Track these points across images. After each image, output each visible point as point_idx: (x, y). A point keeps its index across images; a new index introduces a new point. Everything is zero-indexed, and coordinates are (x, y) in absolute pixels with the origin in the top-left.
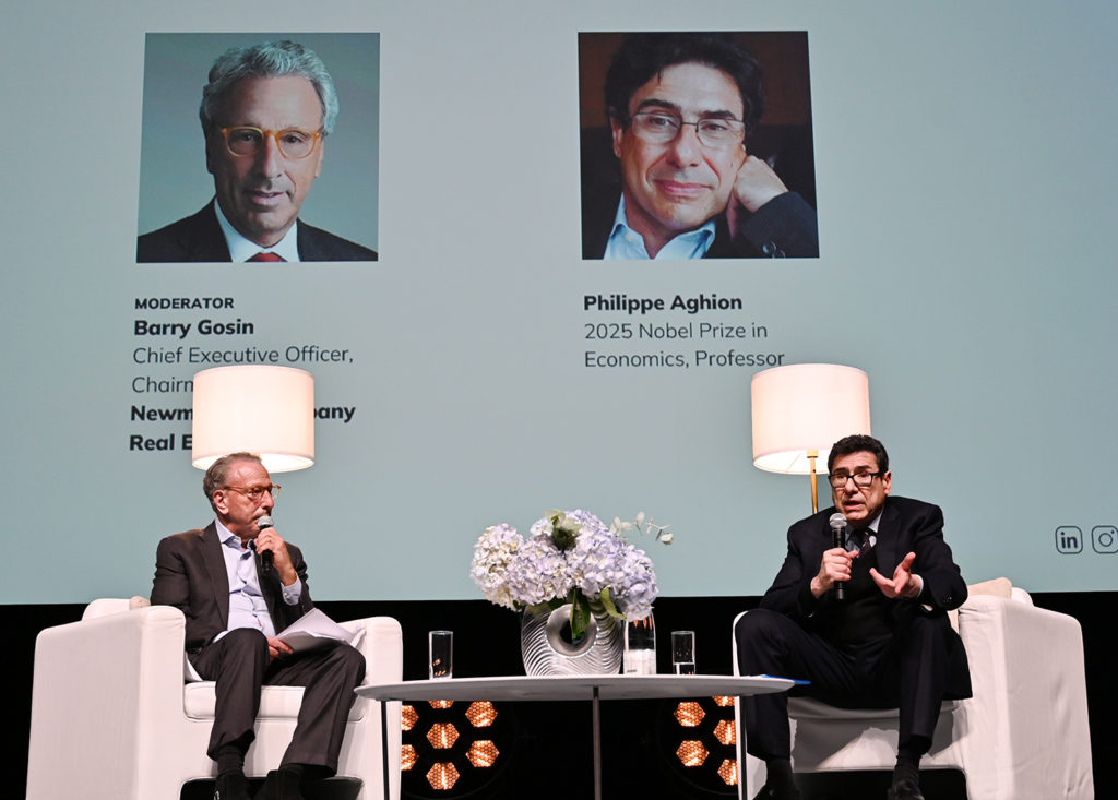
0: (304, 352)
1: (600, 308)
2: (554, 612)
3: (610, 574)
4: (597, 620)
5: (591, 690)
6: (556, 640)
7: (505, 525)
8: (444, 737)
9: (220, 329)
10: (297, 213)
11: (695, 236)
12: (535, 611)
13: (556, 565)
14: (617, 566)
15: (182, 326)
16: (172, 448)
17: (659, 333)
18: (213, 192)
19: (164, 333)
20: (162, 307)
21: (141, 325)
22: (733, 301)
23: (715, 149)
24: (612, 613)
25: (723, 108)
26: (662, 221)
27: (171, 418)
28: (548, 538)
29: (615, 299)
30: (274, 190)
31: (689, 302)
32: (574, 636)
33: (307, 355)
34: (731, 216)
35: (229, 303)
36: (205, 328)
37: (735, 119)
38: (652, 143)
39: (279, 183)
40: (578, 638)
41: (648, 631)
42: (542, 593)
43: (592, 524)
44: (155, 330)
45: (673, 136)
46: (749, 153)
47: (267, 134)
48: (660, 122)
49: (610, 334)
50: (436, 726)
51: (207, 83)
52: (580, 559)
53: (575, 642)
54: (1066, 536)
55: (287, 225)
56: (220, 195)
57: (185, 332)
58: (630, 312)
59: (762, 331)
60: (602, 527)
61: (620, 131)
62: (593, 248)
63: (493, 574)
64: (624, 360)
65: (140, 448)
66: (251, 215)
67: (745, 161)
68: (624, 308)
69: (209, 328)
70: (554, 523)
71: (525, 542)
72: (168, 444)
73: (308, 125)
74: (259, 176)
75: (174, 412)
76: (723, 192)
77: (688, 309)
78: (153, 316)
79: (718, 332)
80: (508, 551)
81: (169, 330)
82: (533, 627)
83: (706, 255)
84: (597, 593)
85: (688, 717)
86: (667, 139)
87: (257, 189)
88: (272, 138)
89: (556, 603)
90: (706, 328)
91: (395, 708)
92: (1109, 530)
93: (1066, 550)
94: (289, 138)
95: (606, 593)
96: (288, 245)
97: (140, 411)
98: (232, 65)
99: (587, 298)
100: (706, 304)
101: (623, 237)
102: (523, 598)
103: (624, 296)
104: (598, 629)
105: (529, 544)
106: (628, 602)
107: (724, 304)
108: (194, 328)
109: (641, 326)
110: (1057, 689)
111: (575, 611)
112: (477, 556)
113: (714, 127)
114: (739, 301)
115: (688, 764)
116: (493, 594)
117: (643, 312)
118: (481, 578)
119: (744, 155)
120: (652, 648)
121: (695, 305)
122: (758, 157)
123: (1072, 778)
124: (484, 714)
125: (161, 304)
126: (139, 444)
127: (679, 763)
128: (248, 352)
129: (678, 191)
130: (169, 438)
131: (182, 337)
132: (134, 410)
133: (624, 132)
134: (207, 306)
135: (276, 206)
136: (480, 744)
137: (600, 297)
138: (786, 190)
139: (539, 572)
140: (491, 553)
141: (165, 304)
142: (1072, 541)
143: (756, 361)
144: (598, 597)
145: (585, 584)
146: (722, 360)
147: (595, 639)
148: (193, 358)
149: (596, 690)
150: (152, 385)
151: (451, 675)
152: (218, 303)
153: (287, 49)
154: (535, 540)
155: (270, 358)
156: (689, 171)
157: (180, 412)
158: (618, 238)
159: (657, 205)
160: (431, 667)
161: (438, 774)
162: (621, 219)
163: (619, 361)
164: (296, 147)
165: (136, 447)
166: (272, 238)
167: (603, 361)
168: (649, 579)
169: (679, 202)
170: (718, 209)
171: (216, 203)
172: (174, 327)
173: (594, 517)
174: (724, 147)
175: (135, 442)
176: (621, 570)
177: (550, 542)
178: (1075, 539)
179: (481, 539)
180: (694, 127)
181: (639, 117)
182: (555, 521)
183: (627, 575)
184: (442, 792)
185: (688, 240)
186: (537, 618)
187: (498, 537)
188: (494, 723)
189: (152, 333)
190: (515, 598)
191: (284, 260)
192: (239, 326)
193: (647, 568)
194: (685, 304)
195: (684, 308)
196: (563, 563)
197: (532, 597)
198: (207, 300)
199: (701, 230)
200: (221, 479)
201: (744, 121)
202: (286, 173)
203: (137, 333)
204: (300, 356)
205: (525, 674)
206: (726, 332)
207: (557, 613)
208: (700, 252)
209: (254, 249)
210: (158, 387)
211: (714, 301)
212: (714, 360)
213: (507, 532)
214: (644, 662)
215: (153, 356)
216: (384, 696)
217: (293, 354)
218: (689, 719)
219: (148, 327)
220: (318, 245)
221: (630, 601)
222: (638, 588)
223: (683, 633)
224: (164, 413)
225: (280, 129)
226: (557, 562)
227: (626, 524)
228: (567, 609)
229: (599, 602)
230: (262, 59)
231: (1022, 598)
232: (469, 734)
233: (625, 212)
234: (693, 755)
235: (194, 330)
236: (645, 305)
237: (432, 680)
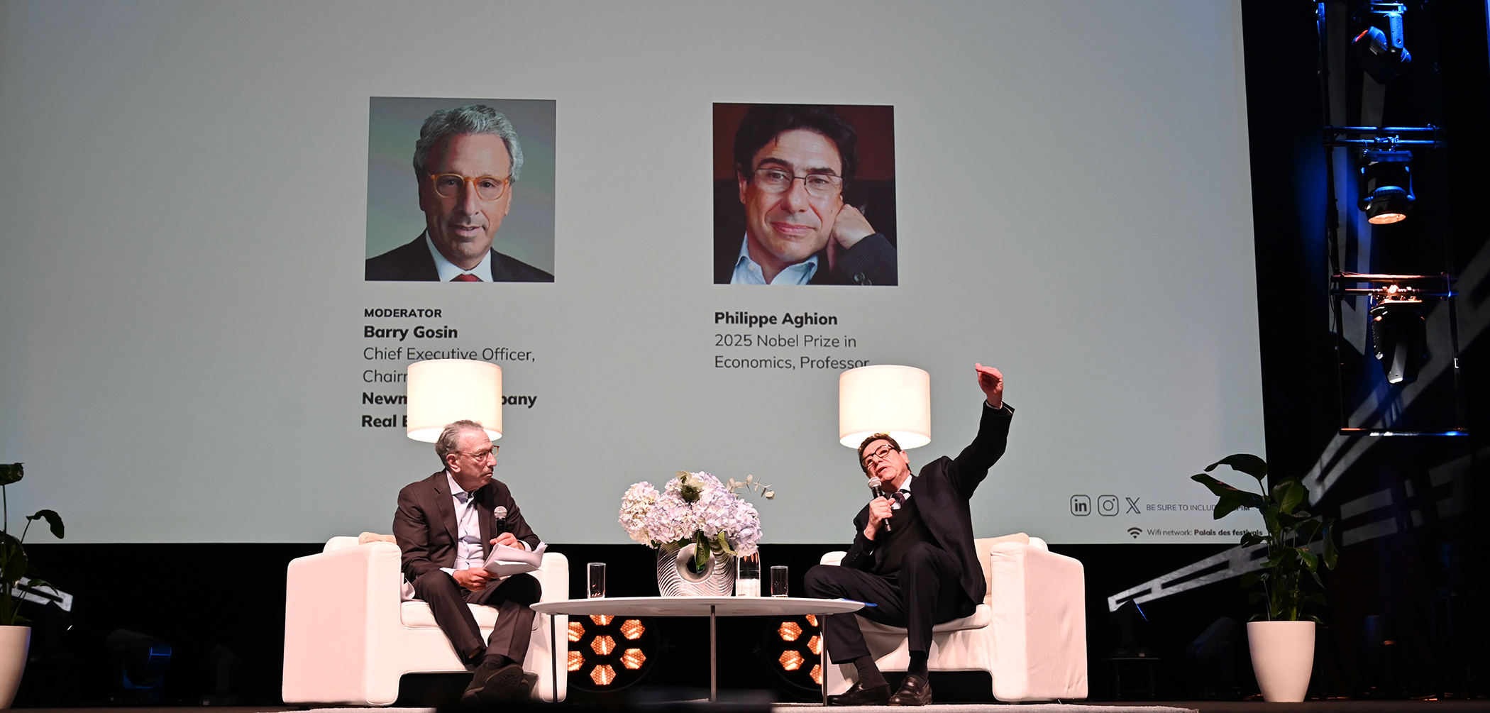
0: (496, 352)
1: (727, 322)
2: (682, 550)
3: (725, 521)
4: (715, 555)
5: (709, 608)
6: (684, 570)
7: (646, 483)
8: (604, 646)
9: (431, 334)
10: (491, 243)
11: (802, 266)
12: (668, 548)
13: (684, 514)
14: (731, 515)
15: (401, 331)
16: (395, 425)
17: (773, 342)
18: (423, 225)
19: (388, 336)
20: (386, 316)
21: (369, 329)
22: (830, 318)
23: (819, 198)
24: (727, 550)
25: (826, 166)
26: (776, 254)
27: (394, 402)
28: (678, 493)
29: (739, 315)
30: (472, 224)
31: (796, 318)
32: (698, 567)
33: (499, 355)
34: (830, 252)
35: (438, 313)
36: (419, 333)
37: (835, 175)
38: (770, 193)
39: (477, 219)
40: (700, 570)
41: (754, 565)
42: (674, 535)
43: (712, 483)
44: (380, 333)
45: (787, 187)
46: (845, 202)
47: (467, 179)
48: (776, 176)
49: (734, 343)
50: (598, 637)
51: (419, 138)
52: (703, 509)
53: (698, 572)
54: (1078, 503)
55: (483, 253)
56: (430, 228)
57: (404, 336)
58: (751, 326)
59: (852, 342)
60: (720, 485)
61: (745, 183)
62: (723, 274)
63: (635, 520)
64: (745, 363)
65: (370, 425)
66: (454, 245)
67: (841, 209)
68: (746, 322)
69: (423, 333)
70: (683, 482)
71: (661, 496)
72: (392, 422)
73: (500, 174)
74: (461, 213)
75: (396, 397)
76: (825, 232)
77: (795, 324)
78: (379, 323)
79: (818, 342)
80: (647, 502)
81: (391, 334)
82: (666, 560)
83: (810, 282)
84: (715, 535)
85: (789, 632)
86: (782, 190)
87: (459, 224)
88: (471, 183)
89: (684, 542)
90: (809, 339)
91: (562, 620)
92: (1111, 499)
93: (1078, 513)
94: (485, 183)
95: (722, 535)
96: (483, 268)
97: (370, 397)
98: (439, 123)
99: (717, 314)
100: (809, 320)
101: (746, 267)
102: (658, 538)
103: (746, 313)
104: (716, 562)
105: (664, 497)
106: (739, 543)
107: (823, 321)
108: (410, 333)
109: (759, 336)
110: (1064, 612)
111: (698, 549)
112: (624, 506)
113: (818, 181)
114: (835, 318)
115: (788, 668)
116: (635, 535)
117: (761, 326)
118: (627, 522)
119: (841, 203)
120: (757, 578)
121: (801, 321)
122: (852, 206)
123: (1071, 679)
124: (635, 629)
125: (384, 313)
126: (369, 422)
127: (781, 667)
128: (453, 352)
129: (789, 231)
130: (392, 418)
131: (401, 340)
132: (365, 396)
133: (748, 183)
134: (421, 316)
135: (474, 237)
136: (631, 651)
137: (727, 313)
138: (874, 232)
139: (671, 519)
140: (635, 503)
141: (388, 313)
142: (1083, 506)
143: (847, 365)
144: (716, 539)
145: (706, 528)
146: (821, 364)
147: (713, 570)
148: (410, 356)
149: (713, 607)
150: (378, 377)
151: (604, 596)
152: (429, 313)
153: (483, 112)
154: (668, 494)
155: (472, 356)
156: (799, 216)
157: (401, 398)
158: (742, 267)
159: (773, 242)
160: (589, 589)
161: (599, 673)
162: (744, 252)
163: (741, 363)
164: (490, 190)
165: (367, 424)
166: (472, 263)
167: (729, 363)
168: (755, 525)
169: (790, 240)
170: (820, 246)
171: (427, 233)
172: (395, 332)
173: (714, 477)
174: (826, 197)
175: (366, 420)
176: (734, 518)
177: (680, 496)
178: (1085, 505)
179: (627, 493)
180: (802, 181)
181: (760, 172)
182: (684, 479)
183: (739, 522)
184: (602, 686)
185: (796, 270)
186: (670, 553)
187: (640, 492)
188: (643, 636)
189: (378, 336)
190: (653, 538)
191: (481, 281)
192: (446, 331)
193: (753, 517)
194: (793, 320)
195: (792, 323)
196: (690, 512)
197: (666, 537)
198: (421, 311)
199: (807, 262)
200: (453, 446)
201: (842, 177)
202: (482, 211)
203: (366, 336)
204: (491, 355)
205: (660, 596)
206: (824, 343)
207: (686, 550)
208: (805, 280)
209: (457, 271)
210: (383, 378)
211: (816, 318)
212: (815, 363)
213: (647, 488)
214: (751, 588)
215: (379, 354)
216: (554, 611)
217: (488, 354)
218: (789, 635)
219: (375, 331)
220: (507, 269)
221: (741, 541)
222: (747, 531)
223: (779, 567)
224: (388, 398)
225: (477, 176)
226: (685, 510)
227: (738, 483)
228: (692, 547)
229: (717, 542)
230: (463, 120)
231: (1039, 545)
232: (623, 644)
233: (748, 247)
234: (792, 662)
235: (410, 334)
236: (762, 321)
237: (589, 599)
